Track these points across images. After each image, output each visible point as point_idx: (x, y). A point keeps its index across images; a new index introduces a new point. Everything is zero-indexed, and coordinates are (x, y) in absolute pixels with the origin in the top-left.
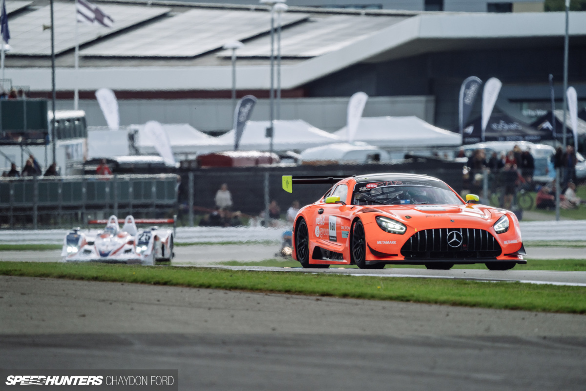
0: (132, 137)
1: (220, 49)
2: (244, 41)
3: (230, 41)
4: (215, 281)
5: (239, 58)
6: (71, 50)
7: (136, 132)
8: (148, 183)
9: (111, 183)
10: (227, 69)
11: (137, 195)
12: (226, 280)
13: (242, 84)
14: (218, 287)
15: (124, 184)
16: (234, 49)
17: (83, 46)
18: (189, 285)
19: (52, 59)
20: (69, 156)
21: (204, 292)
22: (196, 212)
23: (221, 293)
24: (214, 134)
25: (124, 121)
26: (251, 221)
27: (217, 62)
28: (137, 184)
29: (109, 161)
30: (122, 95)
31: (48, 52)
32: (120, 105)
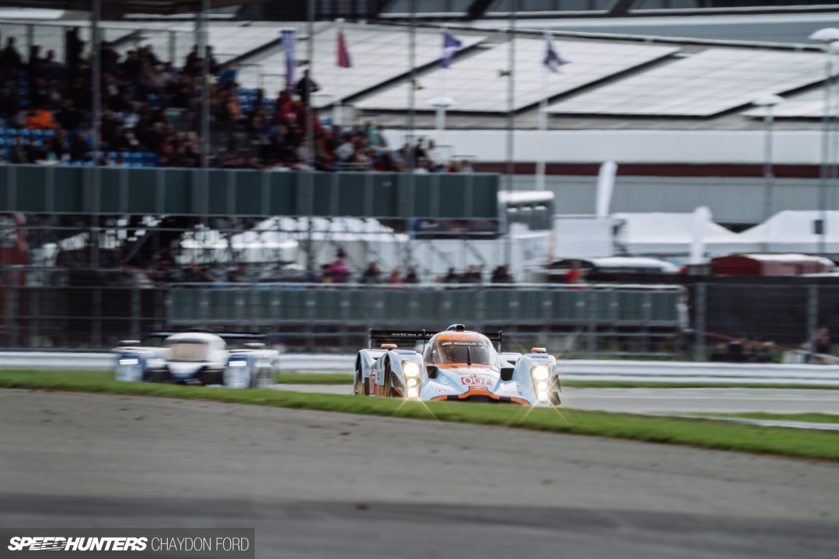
0: (616, 230)
1: (749, 106)
2: (786, 94)
3: (764, 96)
4: (736, 440)
5: (778, 119)
6: (534, 106)
7: (623, 223)
8: (639, 297)
9: (586, 295)
10: (759, 135)
11: (622, 313)
12: (753, 439)
13: (781, 156)
14: (743, 449)
15: (604, 296)
16: (771, 105)
17: (553, 100)
18: (699, 445)
19: (508, 118)
20: (528, 255)
21: (721, 456)
22: (710, 341)
23: (744, 459)
24: (737, 228)
25: (613, 208)
26: (788, 355)
27: (744, 124)
28: (623, 297)
29: (585, 264)
30: (625, 170)
31: (503, 108)
32: (616, 183)
